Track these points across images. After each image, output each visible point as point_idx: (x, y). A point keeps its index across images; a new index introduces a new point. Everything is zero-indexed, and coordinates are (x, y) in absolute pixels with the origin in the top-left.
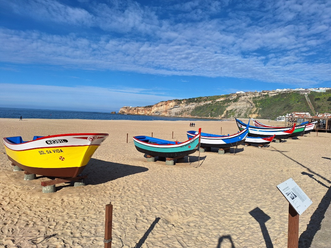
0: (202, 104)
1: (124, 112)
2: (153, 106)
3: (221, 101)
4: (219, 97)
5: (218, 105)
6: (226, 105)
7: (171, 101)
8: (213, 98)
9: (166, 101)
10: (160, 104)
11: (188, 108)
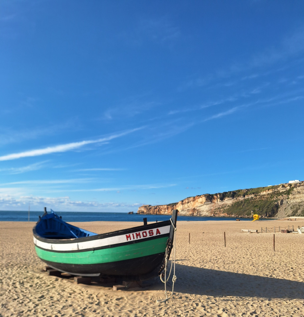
0: (241, 199)
1: (143, 212)
2: (177, 203)
3: (268, 194)
4: (264, 189)
5: (263, 199)
6: (274, 199)
7: (199, 196)
8: (256, 192)
9: (194, 197)
10: (187, 201)
11: (223, 205)
